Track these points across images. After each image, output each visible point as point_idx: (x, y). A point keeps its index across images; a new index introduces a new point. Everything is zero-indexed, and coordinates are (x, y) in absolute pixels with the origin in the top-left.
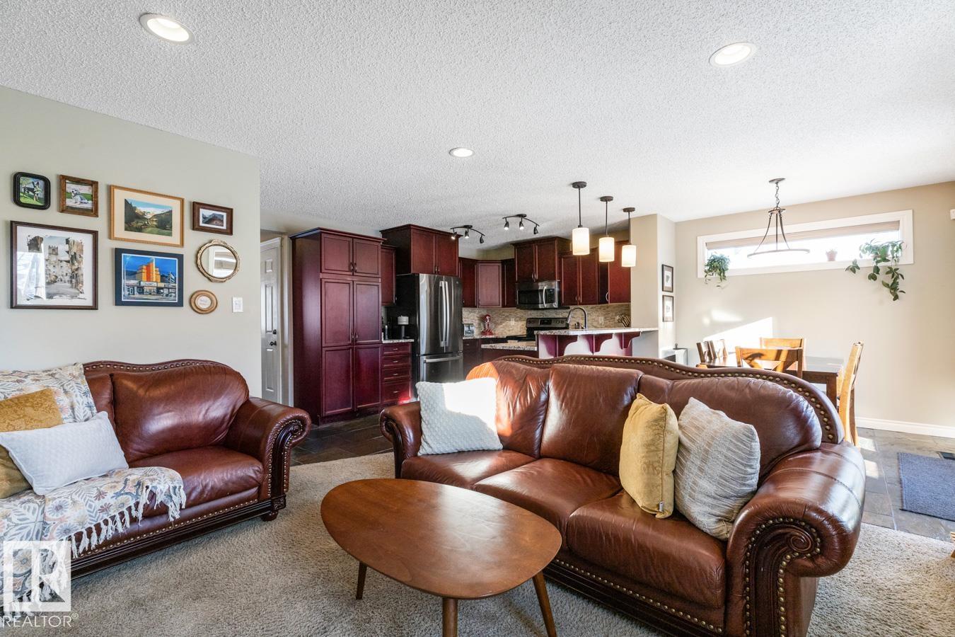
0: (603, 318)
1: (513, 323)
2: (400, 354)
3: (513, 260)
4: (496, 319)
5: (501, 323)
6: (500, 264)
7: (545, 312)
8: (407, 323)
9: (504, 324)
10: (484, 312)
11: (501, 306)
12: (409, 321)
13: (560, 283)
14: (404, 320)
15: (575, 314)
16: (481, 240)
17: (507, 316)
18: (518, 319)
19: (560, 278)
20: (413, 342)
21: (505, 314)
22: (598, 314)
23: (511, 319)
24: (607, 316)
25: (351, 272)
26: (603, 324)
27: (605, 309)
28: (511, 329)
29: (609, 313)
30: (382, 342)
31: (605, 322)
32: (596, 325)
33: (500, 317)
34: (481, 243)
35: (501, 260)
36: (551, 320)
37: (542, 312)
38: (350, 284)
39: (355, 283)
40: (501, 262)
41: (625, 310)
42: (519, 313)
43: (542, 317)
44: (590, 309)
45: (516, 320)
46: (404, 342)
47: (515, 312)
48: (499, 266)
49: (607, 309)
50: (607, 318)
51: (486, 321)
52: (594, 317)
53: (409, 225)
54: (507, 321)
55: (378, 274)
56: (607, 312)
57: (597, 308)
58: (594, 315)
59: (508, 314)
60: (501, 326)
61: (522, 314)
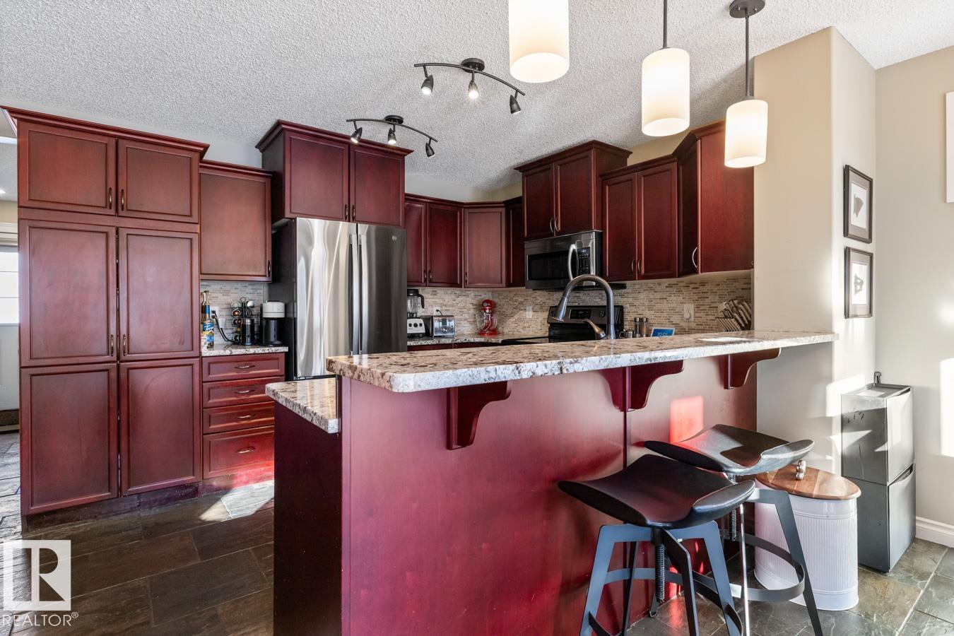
0: (692, 306)
1: (529, 314)
2: (256, 376)
3: (519, 200)
4: (506, 306)
5: (512, 315)
6: (503, 210)
8: (282, 315)
9: (516, 317)
11: (504, 284)
13: (600, 238)
14: (275, 310)
15: (636, 299)
16: (428, 149)
17: (521, 303)
18: (537, 307)
20: (286, 353)
21: (520, 299)
22: (681, 297)
23: (527, 308)
24: (700, 302)
25: (110, 208)
26: (692, 319)
27: (698, 288)
28: (526, 325)
29: (706, 295)
30: (200, 353)
31: (697, 315)
32: (677, 322)
33: (512, 303)
34: (429, 156)
35: (504, 202)
36: (590, 310)
37: (577, 295)
38: (107, 233)
39: (123, 233)
40: (503, 205)
41: (742, 289)
42: (539, 298)
43: (577, 304)
44: (667, 287)
45: (535, 308)
46: (260, 352)
47: (533, 296)
48: (501, 213)
49: (701, 288)
50: (702, 308)
51: (485, 311)
52: (674, 305)
53: (279, 123)
54: (522, 312)
55: (191, 216)
56: (701, 295)
57: (682, 284)
58: (674, 301)
59: (523, 300)
60: (512, 320)
61: (544, 300)
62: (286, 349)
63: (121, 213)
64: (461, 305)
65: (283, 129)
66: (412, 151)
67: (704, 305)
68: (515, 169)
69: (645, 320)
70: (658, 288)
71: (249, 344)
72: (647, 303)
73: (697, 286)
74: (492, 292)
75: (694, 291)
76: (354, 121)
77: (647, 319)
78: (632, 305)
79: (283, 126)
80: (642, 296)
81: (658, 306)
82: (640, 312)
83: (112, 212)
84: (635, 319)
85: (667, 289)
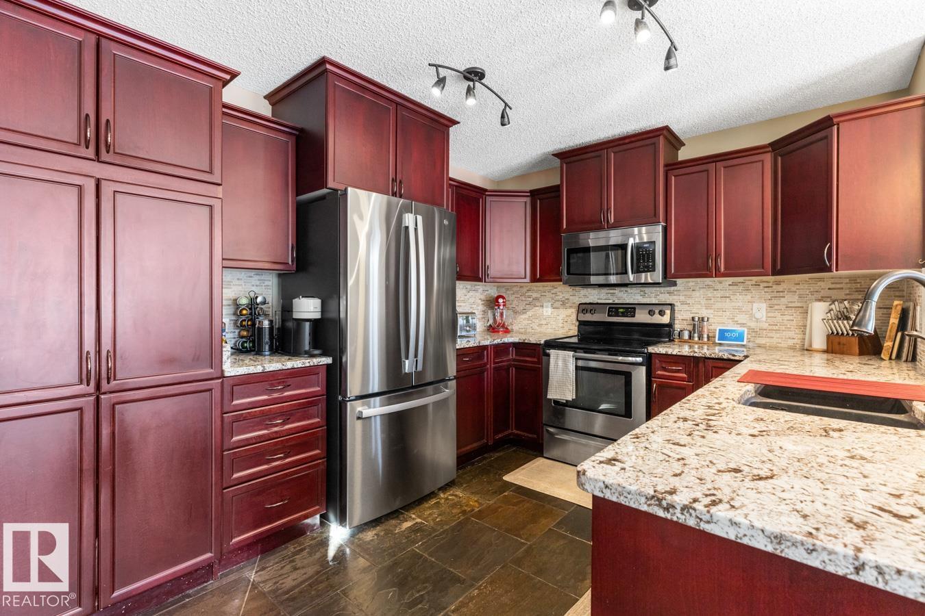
0: (764, 306)
1: (547, 311)
2: (292, 398)
3: (556, 189)
4: (515, 302)
5: (524, 311)
6: (528, 200)
7: (617, 291)
8: (318, 316)
9: (530, 313)
10: (493, 291)
11: (528, 279)
12: (323, 311)
13: (666, 231)
14: (308, 308)
15: (690, 297)
16: (503, 117)
17: (536, 299)
18: (558, 304)
19: (667, 220)
20: (328, 365)
21: (535, 295)
22: (749, 297)
23: (545, 304)
24: (775, 302)
25: (87, 147)
26: (764, 319)
27: (771, 287)
28: (544, 322)
29: (781, 294)
30: (222, 371)
31: (769, 315)
32: (745, 322)
33: (524, 299)
34: (503, 124)
35: (531, 192)
36: (635, 309)
37: (611, 291)
38: (80, 188)
39: (107, 189)
40: (529, 194)
41: (829, 289)
42: (561, 294)
43: (611, 301)
44: (730, 285)
45: (555, 305)
46: (300, 365)
47: (553, 292)
48: (526, 202)
49: (774, 287)
50: (776, 307)
51: (499, 308)
52: (739, 304)
53: (323, 61)
54: (537, 308)
55: (211, 172)
56: (775, 294)
57: (750, 283)
58: (740, 299)
59: (539, 296)
60: (523, 316)
61: (567, 296)
62: (329, 360)
63: (104, 156)
64: (472, 300)
65: (326, 70)
66: (459, 123)
67: (779, 305)
68: (553, 155)
69: (706, 319)
70: (719, 286)
71: (267, 353)
72: (703, 302)
73: (770, 285)
74: (498, 287)
75: (766, 289)
76: (437, 66)
77: (708, 318)
78: (683, 303)
79: (328, 66)
80: (697, 294)
81: (719, 305)
82: (694, 310)
83: (90, 153)
84: (693, 319)
85: (731, 287)
